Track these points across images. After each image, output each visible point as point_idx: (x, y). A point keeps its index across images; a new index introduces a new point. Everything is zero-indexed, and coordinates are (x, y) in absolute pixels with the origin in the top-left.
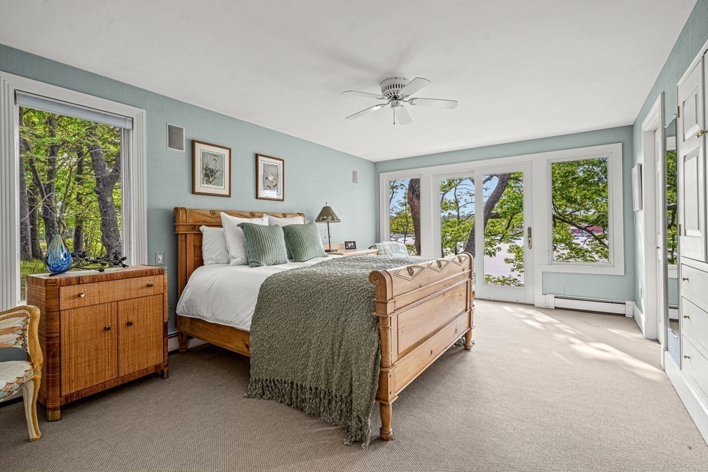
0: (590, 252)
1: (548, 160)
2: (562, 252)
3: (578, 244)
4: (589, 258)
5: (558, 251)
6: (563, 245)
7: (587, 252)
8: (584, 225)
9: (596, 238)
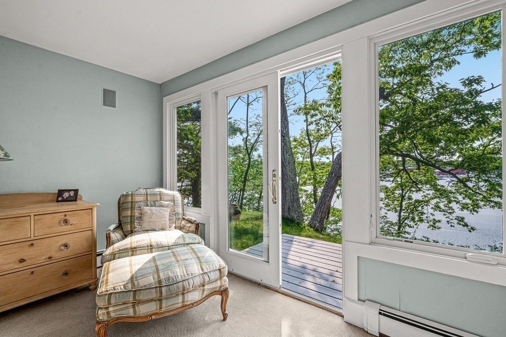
0: (454, 193)
1: (370, 39)
2: (427, 192)
3: (443, 186)
4: (452, 199)
5: (424, 192)
6: (428, 186)
7: (451, 193)
8: (448, 168)
9: (460, 181)
